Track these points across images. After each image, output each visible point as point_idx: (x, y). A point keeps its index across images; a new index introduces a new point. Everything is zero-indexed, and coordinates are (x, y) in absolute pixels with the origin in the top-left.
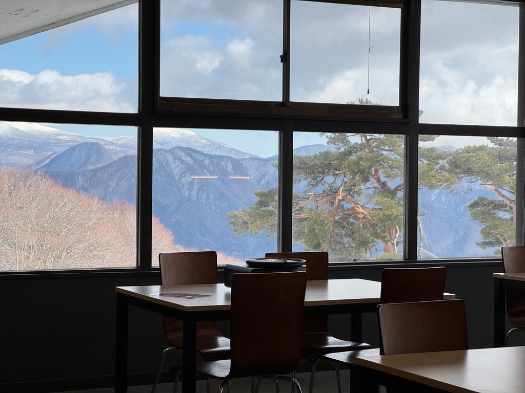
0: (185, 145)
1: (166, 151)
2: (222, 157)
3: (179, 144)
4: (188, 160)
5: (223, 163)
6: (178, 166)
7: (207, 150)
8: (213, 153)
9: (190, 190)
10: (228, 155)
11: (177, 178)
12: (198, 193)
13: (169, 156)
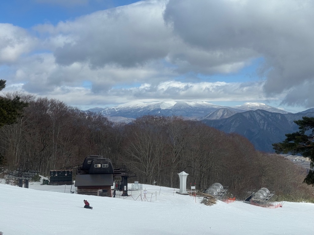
0: (261, 109)
1: (254, 111)
2: (276, 113)
3: (259, 109)
4: (262, 114)
5: (277, 116)
6: (259, 117)
7: (270, 111)
8: (273, 112)
9: (264, 126)
10: (279, 112)
11: (258, 121)
12: (267, 127)
13: (255, 113)
